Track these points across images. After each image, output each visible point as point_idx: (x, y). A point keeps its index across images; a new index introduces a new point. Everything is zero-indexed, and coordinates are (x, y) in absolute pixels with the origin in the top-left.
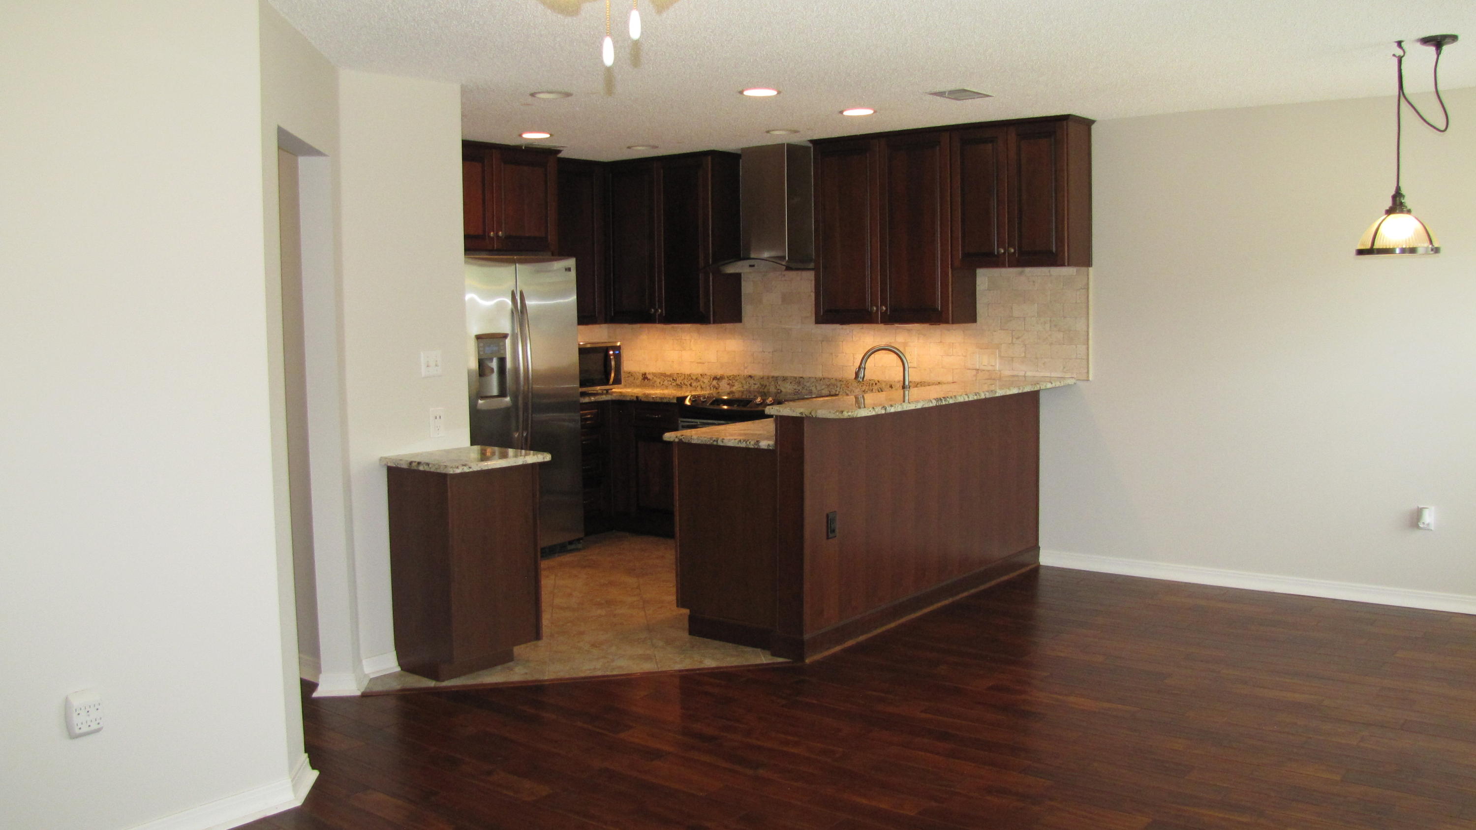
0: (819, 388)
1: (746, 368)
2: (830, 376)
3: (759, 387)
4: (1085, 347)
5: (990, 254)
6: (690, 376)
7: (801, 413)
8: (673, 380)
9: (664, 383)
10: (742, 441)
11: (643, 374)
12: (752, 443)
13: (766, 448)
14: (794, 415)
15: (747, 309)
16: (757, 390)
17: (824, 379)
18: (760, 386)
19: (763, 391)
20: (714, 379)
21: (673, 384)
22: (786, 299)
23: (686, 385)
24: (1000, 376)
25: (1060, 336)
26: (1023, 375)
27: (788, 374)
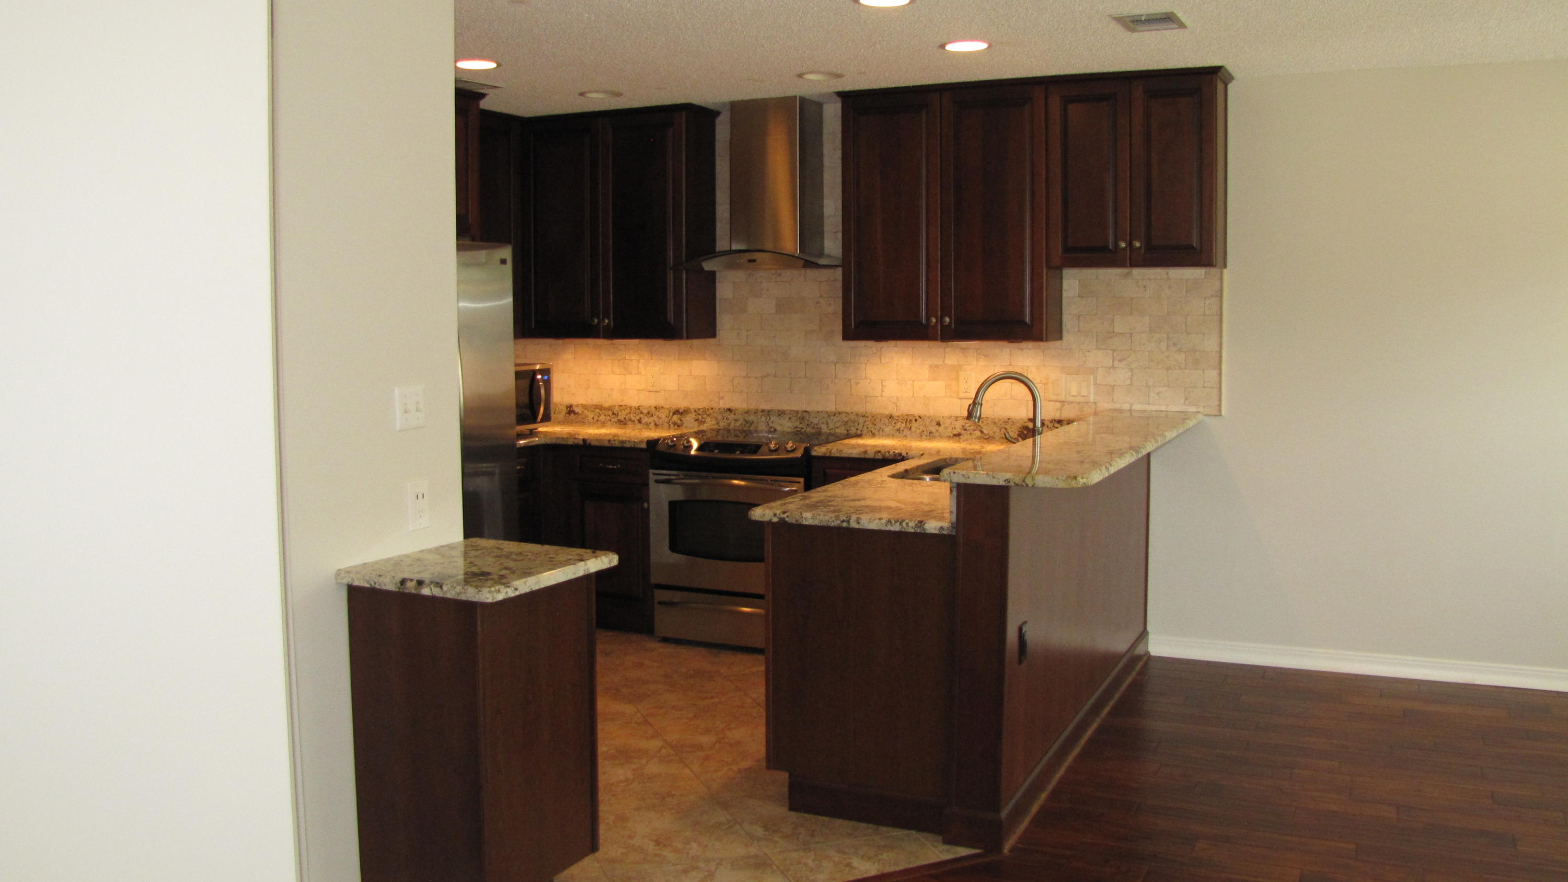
0: (831, 426)
1: (722, 398)
2: (848, 410)
3: (741, 424)
4: (1214, 373)
5: (1104, 249)
6: (639, 409)
7: (1007, 481)
8: (613, 414)
9: (600, 418)
10: (893, 522)
11: (567, 407)
12: (912, 524)
13: (937, 532)
14: (995, 482)
15: (724, 321)
16: (740, 428)
17: (839, 413)
18: (744, 423)
19: (748, 428)
20: (674, 414)
21: (613, 420)
22: (784, 306)
23: (633, 421)
24: (1095, 410)
25: (1181, 357)
26: (1129, 409)
27: (786, 407)
